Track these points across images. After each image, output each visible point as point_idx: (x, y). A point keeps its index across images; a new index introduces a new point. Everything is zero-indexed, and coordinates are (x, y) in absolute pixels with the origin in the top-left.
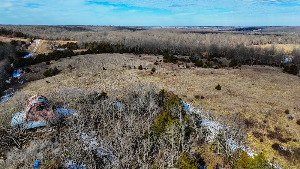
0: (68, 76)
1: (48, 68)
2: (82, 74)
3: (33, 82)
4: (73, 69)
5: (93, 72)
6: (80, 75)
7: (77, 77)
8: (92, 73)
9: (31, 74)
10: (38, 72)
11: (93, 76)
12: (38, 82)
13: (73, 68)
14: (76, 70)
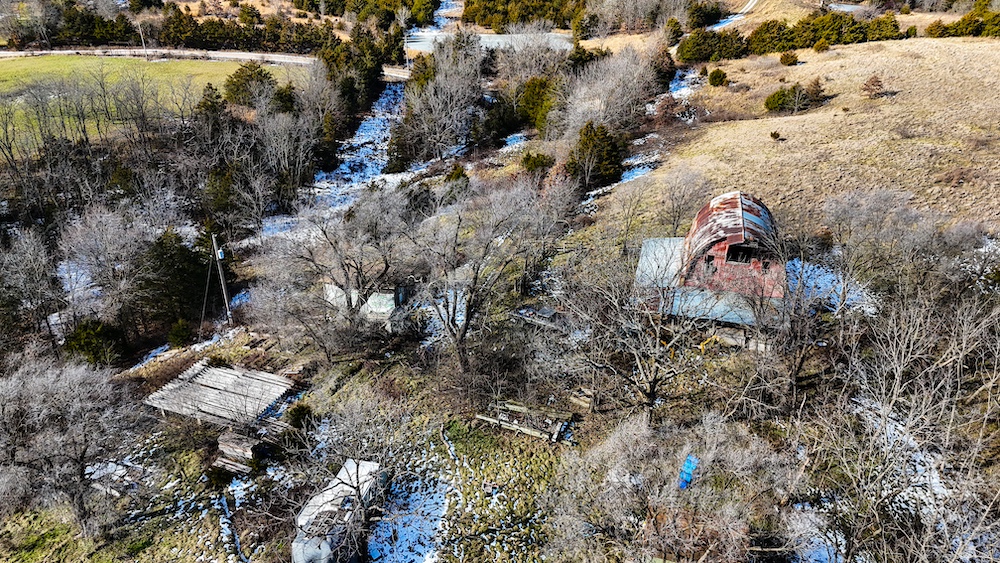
0: (860, 127)
1: (786, 80)
2: (920, 129)
3: (725, 127)
4: (885, 97)
5: (973, 125)
6: (911, 131)
7: (898, 137)
8: (967, 129)
9: (723, 94)
10: (748, 88)
11: (972, 145)
12: (743, 131)
13: (886, 93)
14: (897, 106)
